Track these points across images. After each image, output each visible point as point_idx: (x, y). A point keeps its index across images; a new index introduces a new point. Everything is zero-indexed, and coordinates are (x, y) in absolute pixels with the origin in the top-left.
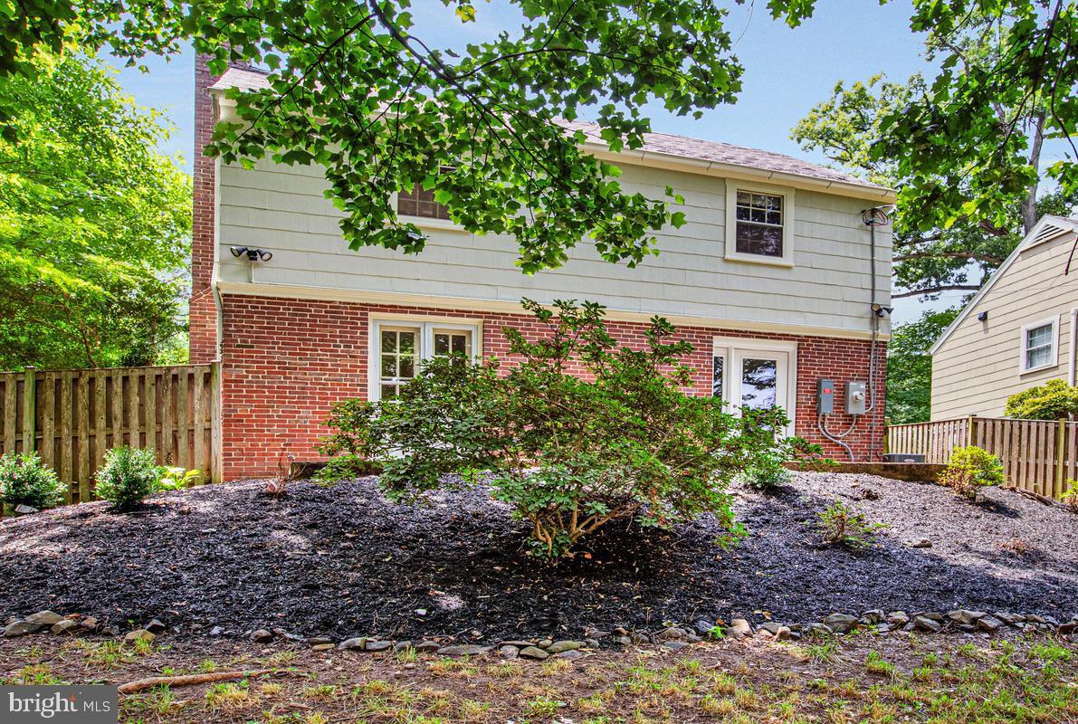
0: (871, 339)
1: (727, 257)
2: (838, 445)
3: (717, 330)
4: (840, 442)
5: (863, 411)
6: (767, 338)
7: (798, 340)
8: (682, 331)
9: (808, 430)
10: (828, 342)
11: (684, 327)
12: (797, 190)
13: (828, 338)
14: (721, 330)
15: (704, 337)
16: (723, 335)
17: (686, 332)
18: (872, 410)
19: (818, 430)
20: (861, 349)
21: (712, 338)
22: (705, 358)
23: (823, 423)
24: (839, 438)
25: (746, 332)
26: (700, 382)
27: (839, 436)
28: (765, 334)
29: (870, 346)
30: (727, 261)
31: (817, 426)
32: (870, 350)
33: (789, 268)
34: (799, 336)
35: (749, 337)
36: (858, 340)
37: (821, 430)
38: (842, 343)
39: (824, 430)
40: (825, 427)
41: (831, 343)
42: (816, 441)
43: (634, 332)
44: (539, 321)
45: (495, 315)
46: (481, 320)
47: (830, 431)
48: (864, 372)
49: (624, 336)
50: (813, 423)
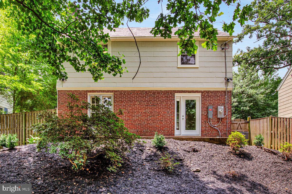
0: (225, 90)
1: (178, 66)
3: (176, 91)
4: (216, 128)
5: (223, 117)
6: (191, 92)
7: (201, 92)
8: (166, 92)
9: (205, 124)
10: (211, 92)
11: (166, 91)
12: (199, 41)
13: (211, 91)
14: (177, 91)
15: (172, 94)
16: (178, 92)
17: (167, 92)
18: (227, 116)
19: (208, 124)
20: (222, 94)
21: (174, 94)
22: (172, 100)
23: (210, 121)
24: (216, 127)
25: (185, 91)
26: (171, 109)
27: (216, 126)
28: (191, 91)
29: (225, 93)
30: (178, 68)
31: (208, 122)
32: (225, 94)
33: (197, 68)
34: (201, 91)
35: (186, 92)
36: (221, 91)
37: (209, 124)
38: (216, 92)
39: (210, 124)
40: (211, 122)
41: (212, 92)
42: (208, 128)
43: (152, 94)
44: (127, 92)
45: (116, 91)
46: (113, 93)
47: (212, 124)
48: (224, 102)
49: (150, 95)
50: (206, 121)
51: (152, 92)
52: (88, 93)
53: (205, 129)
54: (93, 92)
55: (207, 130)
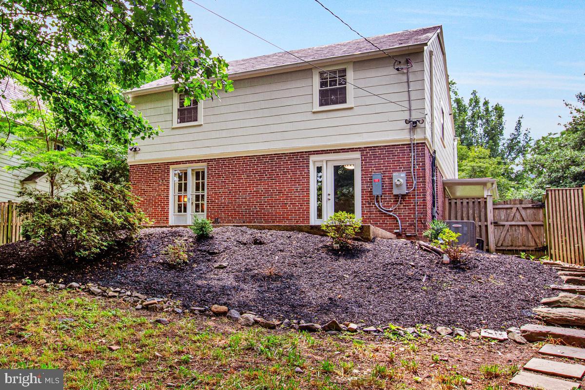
0: (410, 143)
1: (314, 110)
2: (391, 216)
3: (311, 152)
4: (391, 214)
5: (404, 191)
6: (340, 152)
7: (360, 151)
8: (292, 155)
9: (369, 207)
10: (380, 149)
11: (293, 153)
12: (354, 62)
13: (380, 146)
14: (313, 151)
15: (304, 157)
16: (314, 154)
17: (294, 155)
18: (414, 190)
19: (375, 206)
20: (404, 150)
21: (309, 157)
22: (305, 168)
23: (378, 202)
24: (392, 211)
25: (327, 150)
26: (302, 182)
27: (391, 209)
28: (338, 150)
29: (410, 147)
30: (314, 113)
31: (374, 204)
32: (411, 150)
33: (351, 108)
34: (360, 148)
35: (329, 153)
36: (402, 145)
37: (377, 206)
38: (390, 149)
39: (379, 206)
40: (380, 204)
41: (382, 149)
42: (375, 214)
43: (269, 159)
44: (228, 160)
45: (211, 160)
46: (206, 163)
47: (384, 206)
48: (408, 165)
49: (264, 162)
50: (372, 202)
51: (268, 157)
52: (170, 166)
53: (370, 216)
54: (176, 164)
55: (374, 219)
